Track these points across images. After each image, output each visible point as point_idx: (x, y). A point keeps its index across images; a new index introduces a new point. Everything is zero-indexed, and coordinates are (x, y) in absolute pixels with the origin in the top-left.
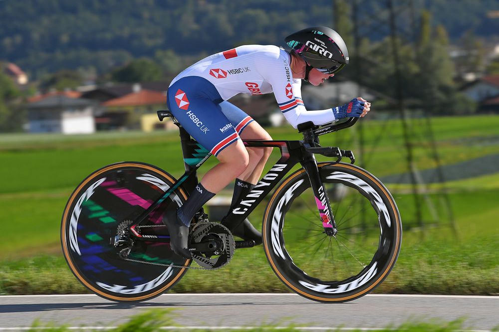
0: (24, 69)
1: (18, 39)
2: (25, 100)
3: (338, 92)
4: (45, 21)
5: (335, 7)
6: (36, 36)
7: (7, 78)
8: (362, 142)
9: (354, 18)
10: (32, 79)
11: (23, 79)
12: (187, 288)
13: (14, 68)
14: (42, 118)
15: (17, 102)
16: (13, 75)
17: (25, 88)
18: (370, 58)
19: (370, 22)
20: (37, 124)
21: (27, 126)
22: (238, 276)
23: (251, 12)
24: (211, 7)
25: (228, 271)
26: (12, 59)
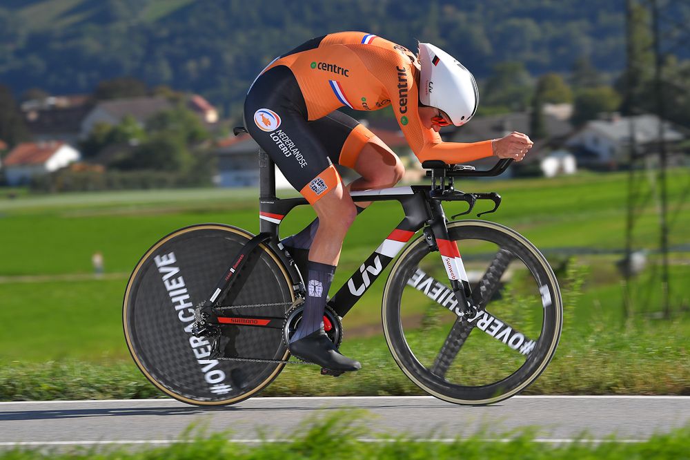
0: (213, 102)
1: (206, 62)
2: (215, 144)
3: (632, 128)
4: (242, 38)
5: (629, 14)
6: (229, 58)
7: (191, 115)
8: (664, 197)
9: (655, 28)
10: (223, 116)
11: (212, 116)
12: (407, 390)
13: (200, 101)
14: (237, 168)
15: (205, 146)
16: (200, 111)
17: (215, 129)
18: (678, 82)
19: (677, 33)
20: (231, 175)
21: (218, 179)
22: (473, 373)
23: (515, 22)
24: (461, 17)
25: (460, 366)
26: (198, 89)
